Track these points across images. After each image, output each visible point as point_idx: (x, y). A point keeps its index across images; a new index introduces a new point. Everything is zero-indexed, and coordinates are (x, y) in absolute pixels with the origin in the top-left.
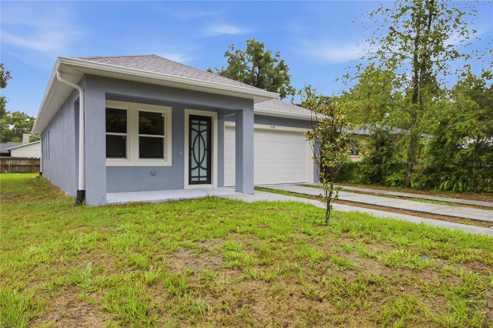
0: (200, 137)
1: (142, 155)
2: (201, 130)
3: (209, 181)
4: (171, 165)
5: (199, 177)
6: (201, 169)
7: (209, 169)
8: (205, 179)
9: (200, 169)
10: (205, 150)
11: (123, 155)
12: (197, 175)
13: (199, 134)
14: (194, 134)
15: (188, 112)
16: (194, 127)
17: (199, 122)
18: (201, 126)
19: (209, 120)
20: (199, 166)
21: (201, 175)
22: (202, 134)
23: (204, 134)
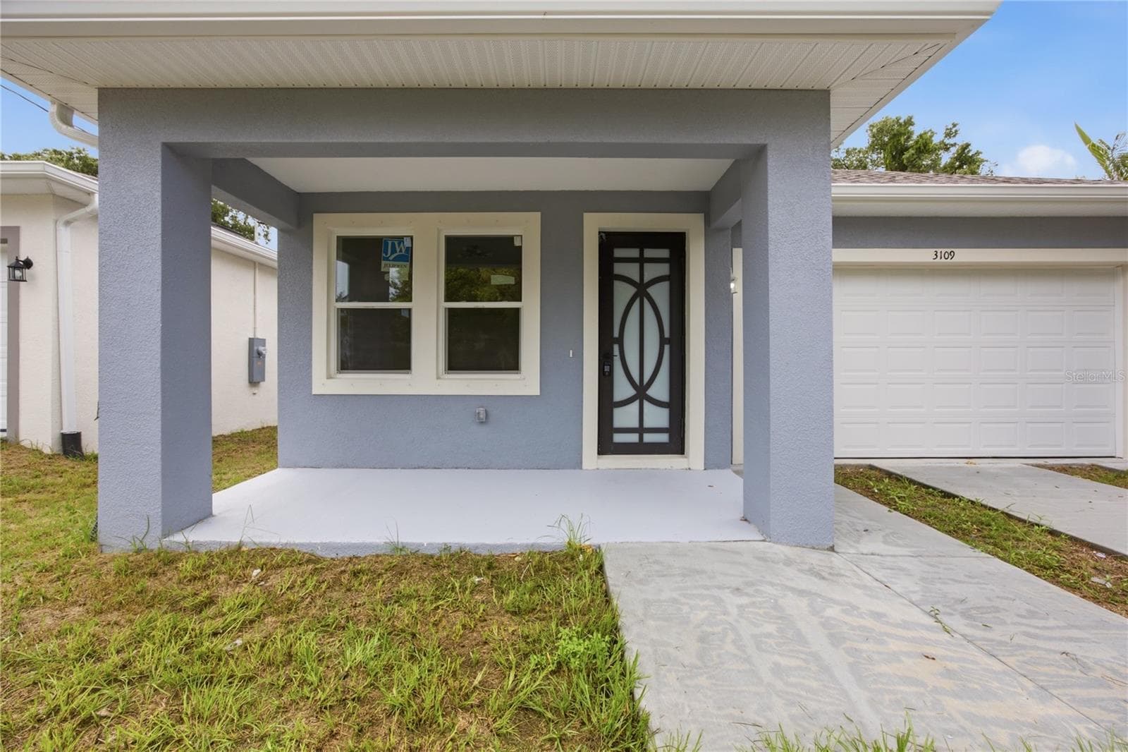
0: (646, 301)
1: (458, 361)
2: (647, 279)
3: (676, 445)
4: (536, 391)
5: (641, 430)
6: (647, 406)
7: (677, 405)
8: (664, 438)
9: (646, 404)
10: (663, 341)
11: (400, 361)
12: (635, 423)
13: (642, 290)
14: (623, 293)
15: (594, 224)
16: (619, 269)
17: (642, 253)
18: (647, 266)
19: (676, 244)
20: (641, 393)
21: (648, 423)
22: (652, 291)
23: (660, 293)
